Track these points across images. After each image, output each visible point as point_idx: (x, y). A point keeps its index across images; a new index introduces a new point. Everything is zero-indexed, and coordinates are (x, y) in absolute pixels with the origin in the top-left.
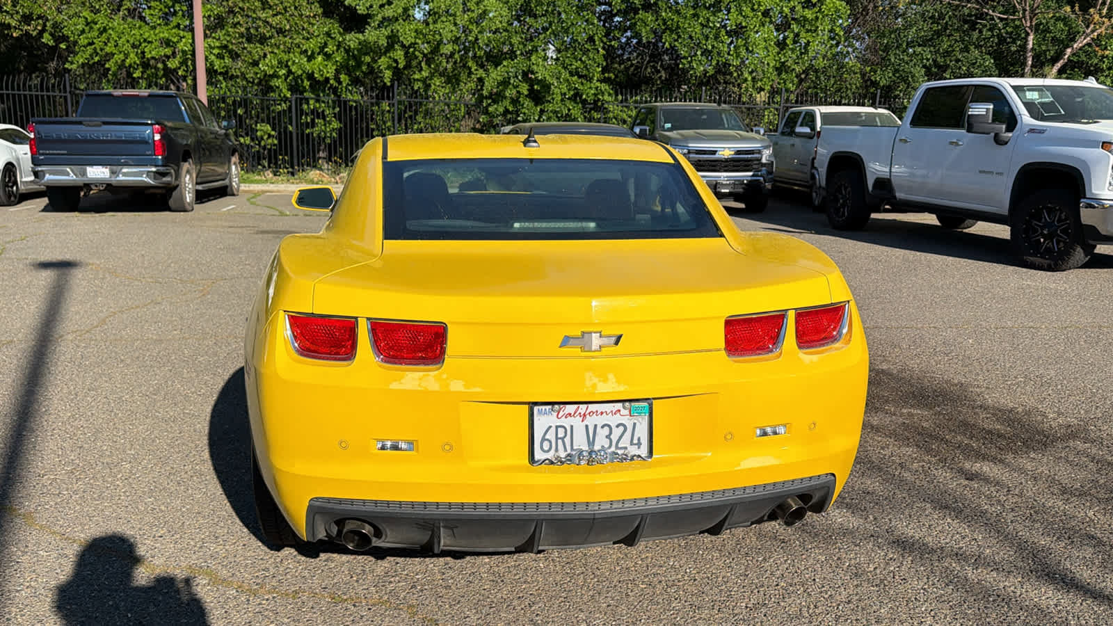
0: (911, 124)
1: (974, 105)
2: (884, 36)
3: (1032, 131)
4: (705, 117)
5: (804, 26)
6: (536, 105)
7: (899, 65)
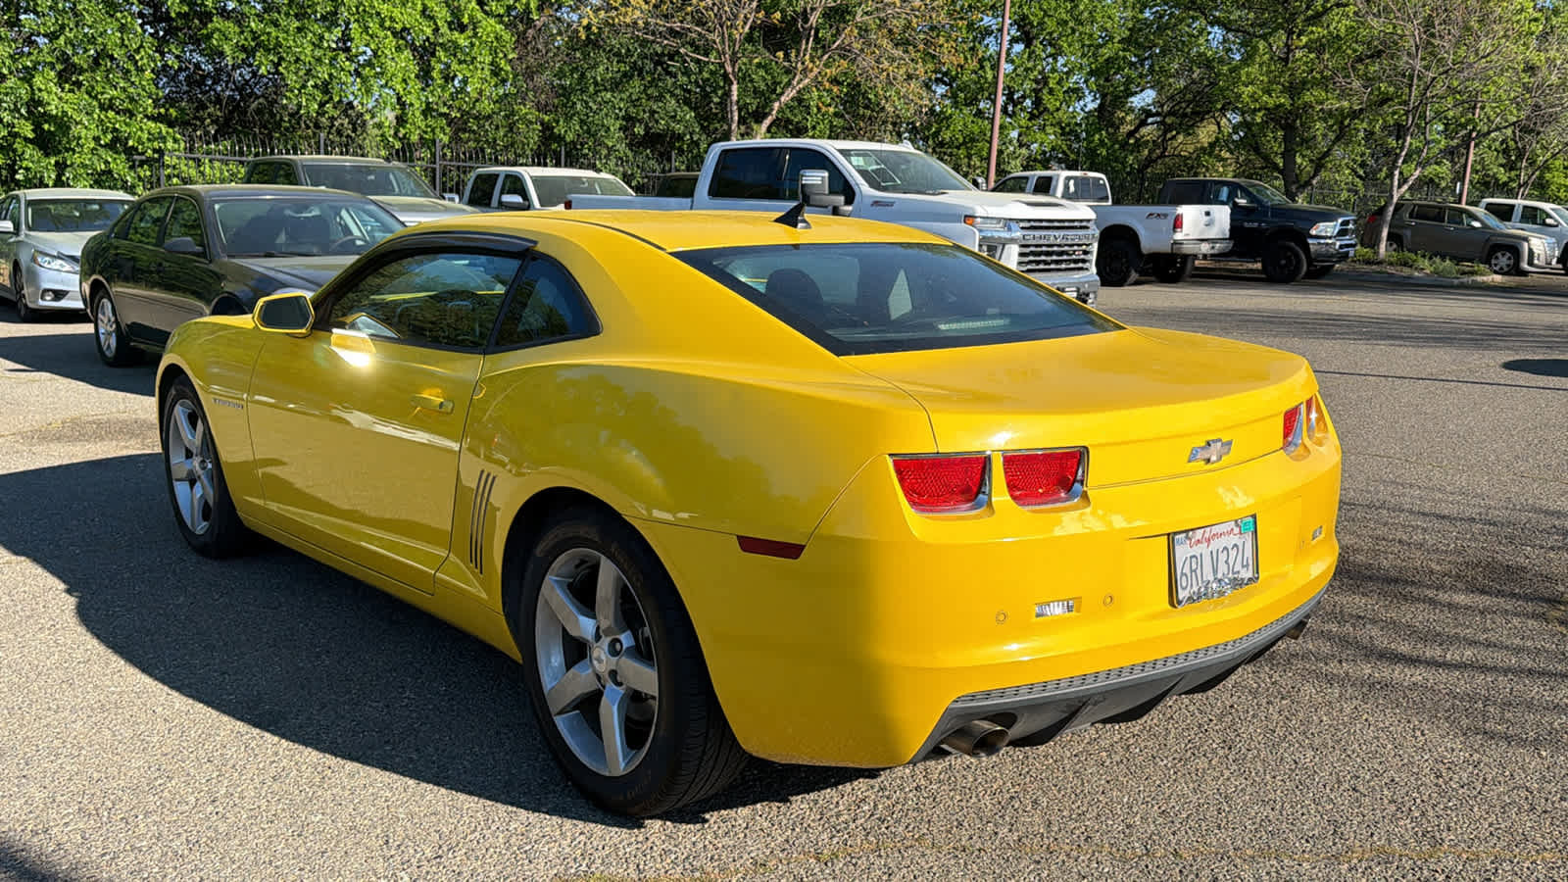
0: (710, 193)
1: (808, 173)
2: (565, 76)
3: (876, 203)
4: (372, 177)
5: (455, 56)
6: (47, 155)
7: (587, 115)
